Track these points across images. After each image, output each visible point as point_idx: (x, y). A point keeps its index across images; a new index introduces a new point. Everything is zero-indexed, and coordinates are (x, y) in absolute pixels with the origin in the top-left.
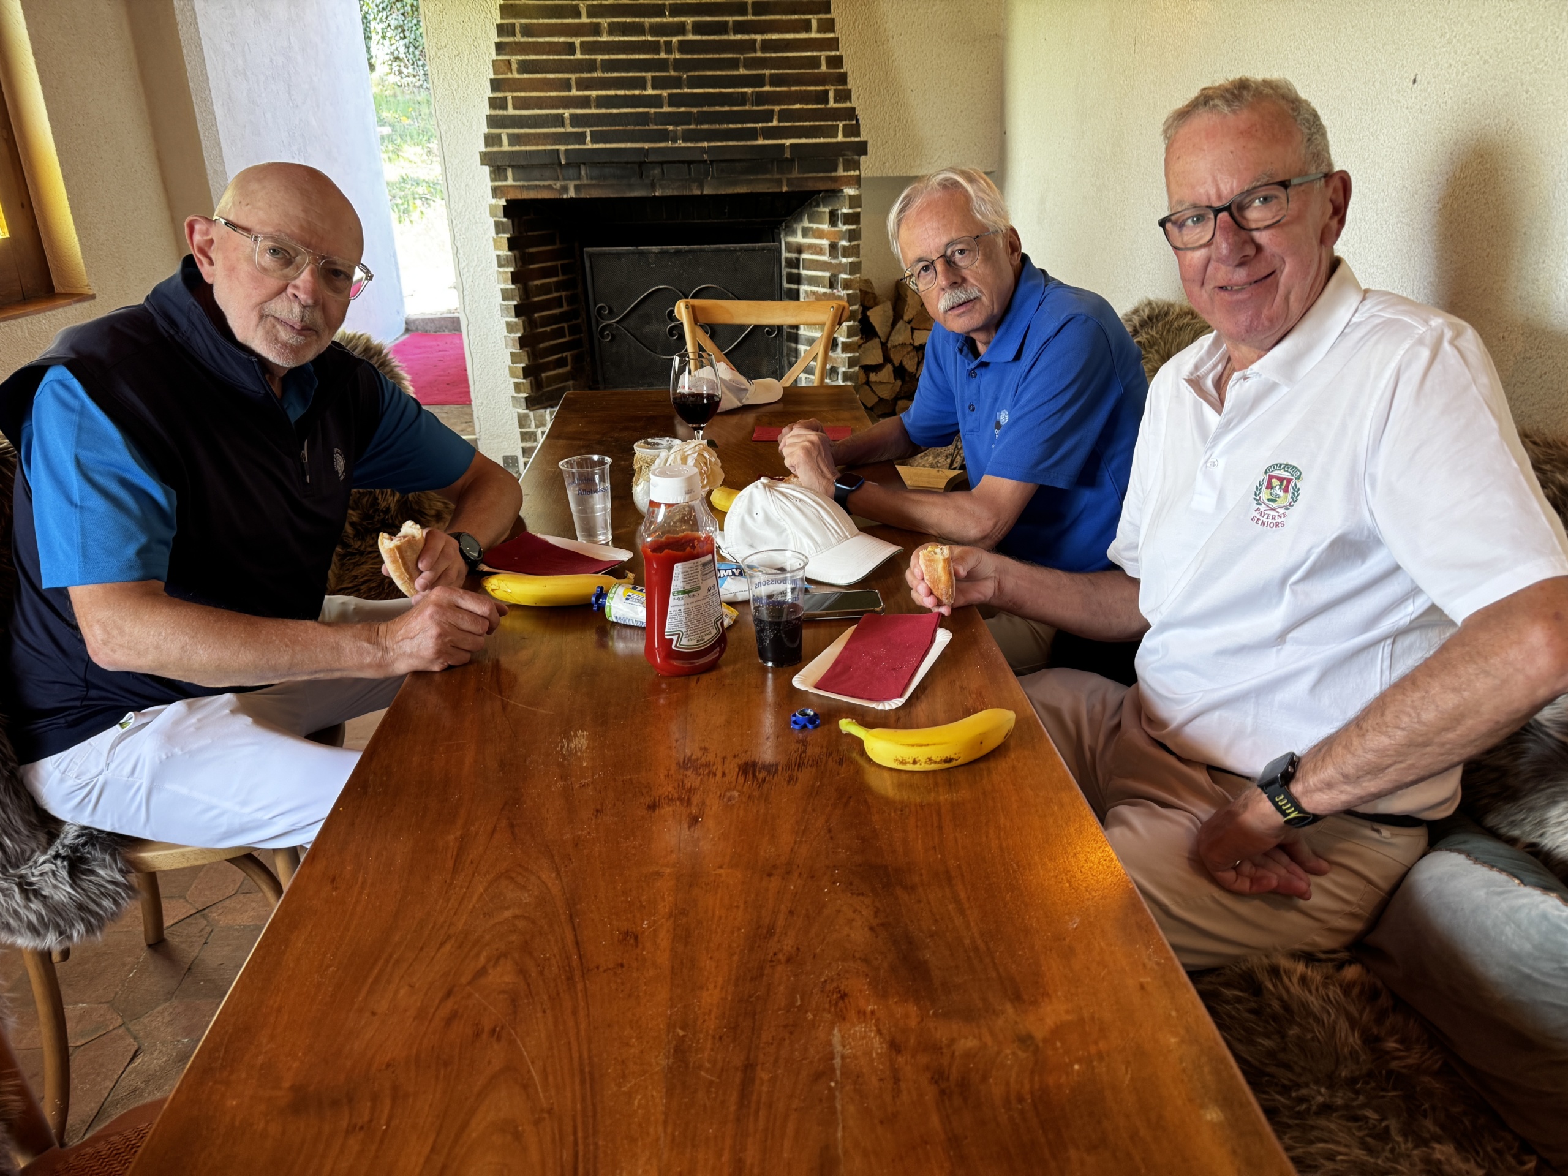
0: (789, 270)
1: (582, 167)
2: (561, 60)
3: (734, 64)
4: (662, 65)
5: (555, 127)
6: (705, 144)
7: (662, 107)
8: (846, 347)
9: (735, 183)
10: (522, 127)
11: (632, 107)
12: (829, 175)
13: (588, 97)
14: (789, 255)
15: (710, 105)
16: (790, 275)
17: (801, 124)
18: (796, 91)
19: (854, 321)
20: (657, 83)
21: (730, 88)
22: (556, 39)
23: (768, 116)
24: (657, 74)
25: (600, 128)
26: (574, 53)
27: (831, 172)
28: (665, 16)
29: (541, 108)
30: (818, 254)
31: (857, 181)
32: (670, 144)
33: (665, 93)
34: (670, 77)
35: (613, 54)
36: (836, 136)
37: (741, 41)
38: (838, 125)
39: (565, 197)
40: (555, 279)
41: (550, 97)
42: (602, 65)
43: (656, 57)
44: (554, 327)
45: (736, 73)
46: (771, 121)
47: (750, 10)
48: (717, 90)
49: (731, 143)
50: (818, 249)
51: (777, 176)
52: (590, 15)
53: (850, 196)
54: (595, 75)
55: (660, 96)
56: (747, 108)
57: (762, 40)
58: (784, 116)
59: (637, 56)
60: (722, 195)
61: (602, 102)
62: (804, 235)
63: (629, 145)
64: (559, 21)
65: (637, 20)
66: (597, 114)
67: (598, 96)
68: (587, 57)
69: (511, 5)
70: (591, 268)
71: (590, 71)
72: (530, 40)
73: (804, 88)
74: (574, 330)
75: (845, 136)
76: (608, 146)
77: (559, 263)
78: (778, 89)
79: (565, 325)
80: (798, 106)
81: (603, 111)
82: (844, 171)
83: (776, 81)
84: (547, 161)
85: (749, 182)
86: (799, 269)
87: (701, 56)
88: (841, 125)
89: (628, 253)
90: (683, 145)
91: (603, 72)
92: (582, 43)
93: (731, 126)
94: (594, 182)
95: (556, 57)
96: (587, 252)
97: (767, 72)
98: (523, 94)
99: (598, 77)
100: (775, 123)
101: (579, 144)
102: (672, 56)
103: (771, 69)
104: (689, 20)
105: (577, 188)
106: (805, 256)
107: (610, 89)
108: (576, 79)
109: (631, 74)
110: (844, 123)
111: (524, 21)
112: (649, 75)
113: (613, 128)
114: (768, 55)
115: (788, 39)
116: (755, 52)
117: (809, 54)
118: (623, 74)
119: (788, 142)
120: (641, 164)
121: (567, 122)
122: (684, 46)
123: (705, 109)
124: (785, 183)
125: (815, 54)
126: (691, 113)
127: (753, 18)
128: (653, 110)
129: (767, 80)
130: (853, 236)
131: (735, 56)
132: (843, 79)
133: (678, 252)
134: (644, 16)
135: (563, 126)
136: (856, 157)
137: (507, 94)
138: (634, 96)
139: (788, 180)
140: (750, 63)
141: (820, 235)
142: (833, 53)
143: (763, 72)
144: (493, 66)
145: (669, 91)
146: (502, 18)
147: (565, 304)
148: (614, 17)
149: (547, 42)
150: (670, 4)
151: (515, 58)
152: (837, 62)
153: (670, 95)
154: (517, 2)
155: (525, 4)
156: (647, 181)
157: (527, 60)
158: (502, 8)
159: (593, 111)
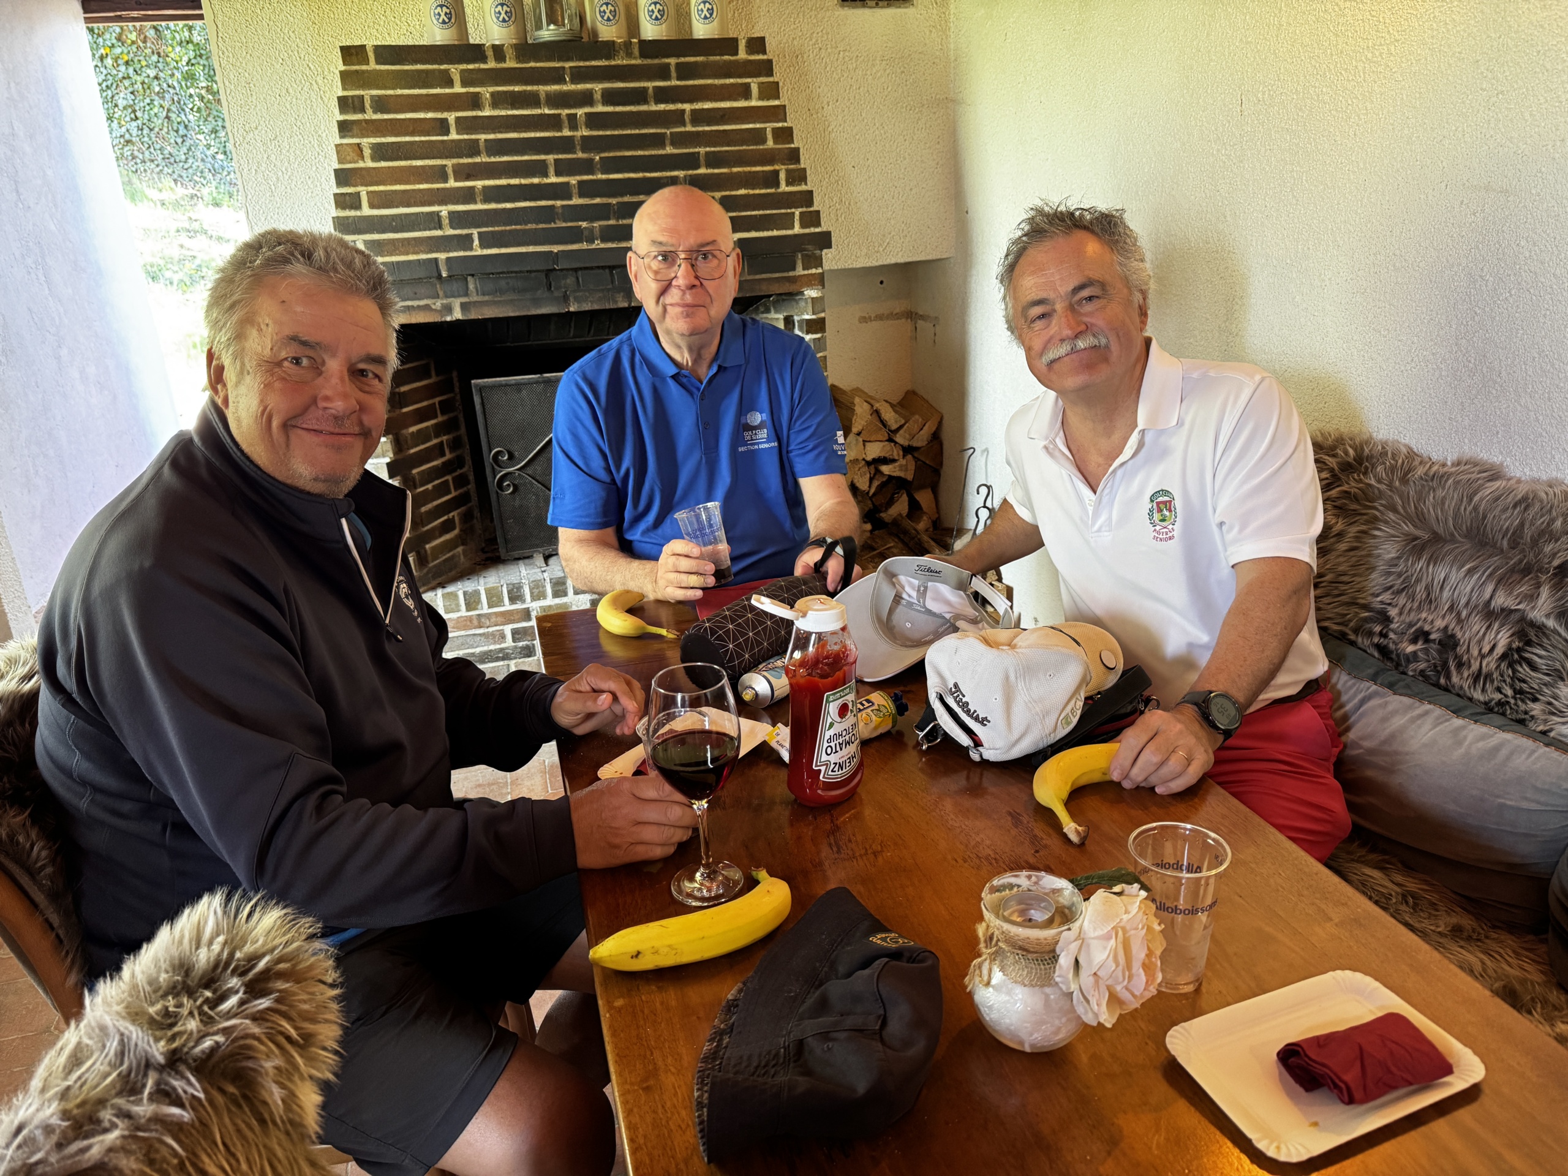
1: (469, 278)
2: (432, 141)
3: (658, 141)
4: (566, 145)
5: (430, 229)
7: (570, 198)
10: (383, 232)
11: (530, 200)
12: (785, 274)
13: (473, 188)
15: (632, 194)
17: (749, 213)
18: (739, 172)
20: (562, 168)
21: (656, 171)
22: (422, 115)
24: (560, 156)
25: (490, 229)
26: (447, 133)
27: (788, 271)
28: (565, 82)
29: (408, 205)
31: (820, 281)
32: (584, 246)
33: (573, 180)
34: (578, 159)
35: (500, 132)
36: (793, 227)
37: (665, 112)
38: (793, 213)
39: (448, 319)
40: (433, 422)
41: (420, 190)
42: (486, 147)
43: (558, 134)
44: (436, 482)
45: (661, 152)
47: (674, 74)
48: (640, 175)
52: (464, 84)
53: (813, 299)
54: (478, 160)
55: (568, 183)
57: (692, 110)
59: (532, 135)
61: (490, 195)
63: (531, 249)
64: (424, 92)
65: (529, 88)
66: (486, 210)
67: (484, 187)
68: (466, 137)
69: (357, 71)
70: (483, 404)
71: (471, 156)
72: (386, 116)
73: (748, 169)
75: (802, 226)
76: (504, 251)
77: (437, 400)
78: (716, 171)
79: (449, 478)
80: (742, 192)
81: (493, 206)
82: (804, 269)
83: (714, 160)
84: (421, 273)
87: (616, 133)
88: (797, 212)
89: (530, 383)
90: (602, 246)
91: (489, 156)
92: (458, 119)
95: (423, 138)
96: (476, 385)
97: (702, 150)
98: (381, 188)
99: (482, 163)
101: (465, 250)
102: (578, 134)
103: (706, 147)
104: (598, 87)
105: (464, 307)
107: (500, 178)
108: (453, 166)
109: (526, 158)
110: (800, 210)
111: (375, 92)
112: (550, 158)
113: (508, 228)
114: (700, 129)
115: (724, 109)
116: (684, 125)
117: (751, 126)
118: (516, 158)
120: (549, 272)
121: (446, 222)
122: (593, 121)
123: (627, 199)
125: (758, 126)
126: (610, 204)
127: (678, 83)
128: (559, 203)
129: (702, 159)
131: (659, 131)
132: (794, 156)
134: (538, 83)
135: (440, 227)
136: (818, 252)
137: (359, 189)
138: (532, 185)
140: (679, 140)
142: (780, 125)
143: (696, 150)
144: (338, 152)
145: (579, 178)
146: (344, 89)
147: (447, 451)
148: (497, 85)
149: (410, 119)
150: (571, 68)
151: (366, 142)
152: (785, 134)
153: (580, 183)
154: (364, 67)
155: (375, 70)
156: (556, 294)
157: (383, 144)
158: (344, 75)
159: (480, 206)
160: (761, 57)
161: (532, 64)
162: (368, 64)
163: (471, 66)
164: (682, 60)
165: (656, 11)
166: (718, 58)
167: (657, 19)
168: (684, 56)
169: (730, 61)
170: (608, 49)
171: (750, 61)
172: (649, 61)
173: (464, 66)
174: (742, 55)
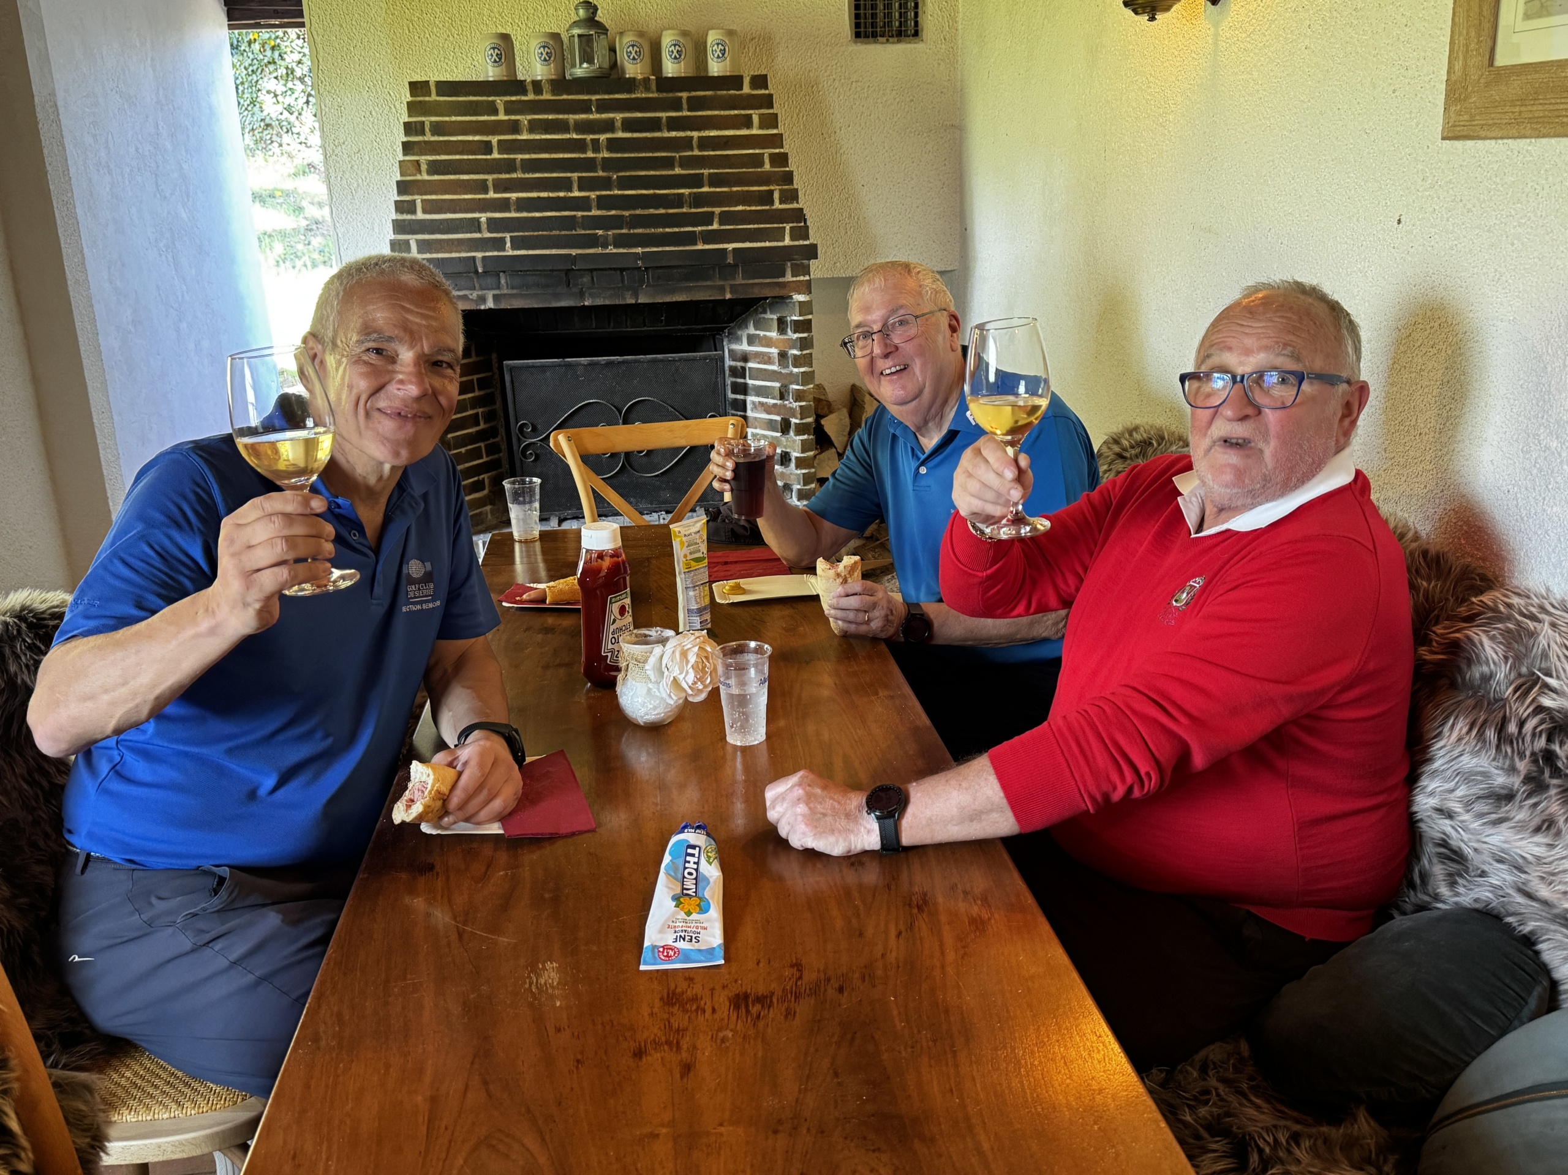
0: (734, 380)
1: (501, 274)
2: (476, 159)
3: (669, 163)
4: (590, 165)
5: (471, 232)
6: (639, 250)
7: (590, 211)
8: (800, 463)
9: (673, 291)
10: (433, 233)
11: (555, 210)
12: (776, 280)
13: (508, 199)
14: (733, 363)
15: (643, 208)
16: (734, 385)
17: (745, 227)
18: (738, 191)
19: (809, 435)
20: (584, 185)
21: (665, 189)
22: (470, 138)
23: (708, 219)
24: (584, 174)
25: (521, 234)
26: (490, 152)
27: (778, 278)
28: (591, 112)
29: (454, 212)
30: (765, 363)
31: (807, 287)
32: (599, 250)
33: (593, 195)
34: (598, 177)
35: (535, 153)
36: (783, 240)
37: (676, 138)
38: (785, 228)
39: (482, 307)
40: (470, 395)
41: (464, 200)
42: (522, 165)
43: (583, 156)
44: (469, 447)
45: (671, 173)
46: (712, 225)
47: (685, 106)
48: (651, 192)
49: (667, 249)
50: (766, 358)
51: (722, 283)
52: (507, 112)
53: (800, 302)
54: (514, 176)
55: (588, 197)
56: (684, 210)
57: (699, 137)
58: (725, 218)
59: (561, 156)
60: (658, 303)
61: (522, 205)
62: (750, 343)
63: (554, 252)
64: (474, 118)
65: (561, 116)
66: (517, 218)
67: (518, 199)
68: (505, 156)
69: (420, 102)
70: (512, 382)
71: (508, 172)
72: (441, 138)
73: (746, 188)
74: (492, 449)
75: (792, 239)
76: (531, 252)
77: (475, 377)
78: (718, 190)
79: (482, 445)
80: (740, 208)
81: (525, 214)
82: (793, 276)
83: (715, 181)
84: (460, 268)
85: (689, 289)
86: (745, 378)
87: (633, 155)
88: (788, 227)
89: (553, 366)
90: (615, 251)
91: (524, 173)
92: (499, 141)
93: (667, 230)
94: (515, 291)
95: (470, 157)
96: (508, 366)
97: (706, 172)
98: (434, 197)
99: (517, 178)
100: (715, 226)
101: (499, 251)
102: (601, 155)
103: (710, 169)
104: (618, 116)
105: (496, 298)
106: (750, 365)
107: (531, 191)
108: (493, 180)
109: (555, 175)
110: (791, 225)
111: (434, 119)
112: (575, 175)
113: (536, 233)
114: (706, 153)
115: (728, 136)
116: (692, 150)
117: (751, 151)
118: (546, 175)
119: (730, 246)
120: (568, 272)
121: (484, 226)
122: (613, 145)
123: (638, 212)
124: (728, 290)
125: (757, 151)
126: (623, 216)
127: (689, 114)
128: (580, 214)
129: (706, 179)
130: (805, 344)
131: (669, 154)
132: (788, 178)
133: (609, 364)
134: (568, 113)
135: (480, 231)
136: (806, 262)
137: (416, 197)
138: (558, 197)
139: (732, 286)
140: (685, 163)
141: (768, 342)
142: (777, 151)
143: (702, 171)
144: (400, 167)
145: (598, 193)
146: (410, 116)
147: (482, 423)
148: (534, 114)
149: (461, 141)
150: (597, 100)
151: (423, 159)
152: (781, 159)
153: (598, 197)
154: (427, 99)
155: (436, 101)
156: (574, 290)
157: (437, 161)
158: (410, 105)
159: (513, 215)
160: (763, 92)
161: (565, 97)
162: (430, 96)
163: (514, 98)
164: (693, 94)
165: (675, 52)
166: (725, 92)
167: (675, 58)
168: (695, 91)
169: (735, 95)
170: (631, 84)
171: (753, 95)
172: (665, 95)
173: (508, 98)
174: (746, 89)
